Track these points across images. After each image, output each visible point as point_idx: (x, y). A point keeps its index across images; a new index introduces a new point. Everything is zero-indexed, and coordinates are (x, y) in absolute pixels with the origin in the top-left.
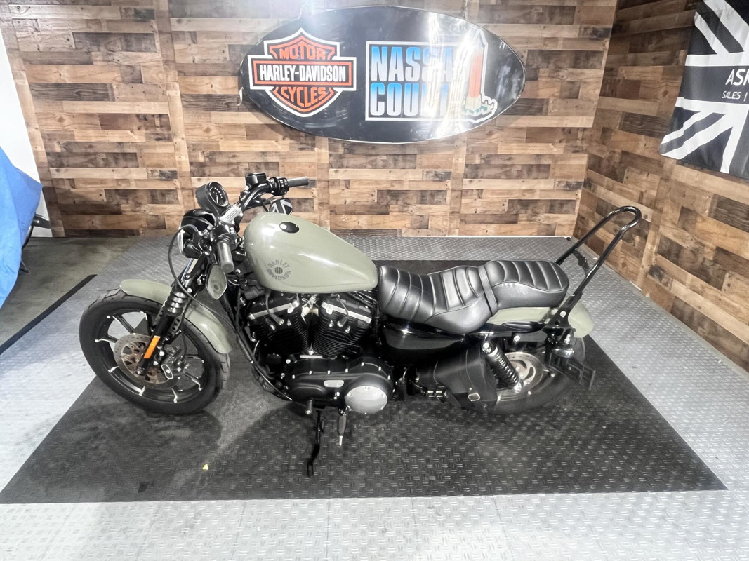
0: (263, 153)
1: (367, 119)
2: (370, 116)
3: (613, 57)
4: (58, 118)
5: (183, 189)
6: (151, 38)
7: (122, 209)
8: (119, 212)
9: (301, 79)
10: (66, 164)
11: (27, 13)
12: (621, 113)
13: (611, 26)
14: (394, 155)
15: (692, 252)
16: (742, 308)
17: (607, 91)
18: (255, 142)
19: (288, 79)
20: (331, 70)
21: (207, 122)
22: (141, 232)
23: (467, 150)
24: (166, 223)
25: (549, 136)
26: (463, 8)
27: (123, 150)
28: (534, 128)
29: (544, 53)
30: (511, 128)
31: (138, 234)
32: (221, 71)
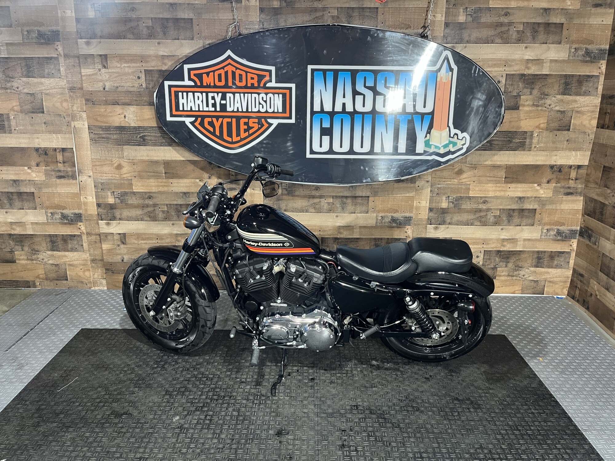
0: (185, 193)
1: (308, 156)
2: (312, 152)
5: (88, 234)
6: (56, 62)
7: (16, 257)
8: (12, 261)
9: (229, 109)
13: (607, 47)
14: (342, 197)
17: (607, 123)
18: (174, 181)
19: (213, 109)
20: (265, 99)
21: (119, 158)
22: (38, 283)
23: (431, 191)
24: (68, 273)
25: (534, 175)
26: (424, 27)
27: (18, 188)
28: (515, 166)
29: (527, 78)
30: (487, 166)
31: (35, 286)
32: (136, 99)
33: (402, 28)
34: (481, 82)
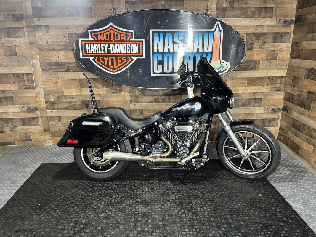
1: (152, 75)
2: (154, 73)
3: (298, 36)
5: (41, 117)
6: (22, 30)
7: (5, 130)
8: (3, 132)
9: (112, 52)
12: (306, 69)
13: (294, 19)
14: (169, 95)
17: (295, 55)
18: (85, 89)
19: (104, 52)
20: (129, 47)
21: (56, 78)
24: (32, 137)
25: (260, 82)
26: (207, 10)
27: (4, 95)
28: (252, 78)
29: (256, 34)
30: (238, 78)
31: (15, 144)
32: (64, 48)
33: (196, 11)
34: (235, 36)
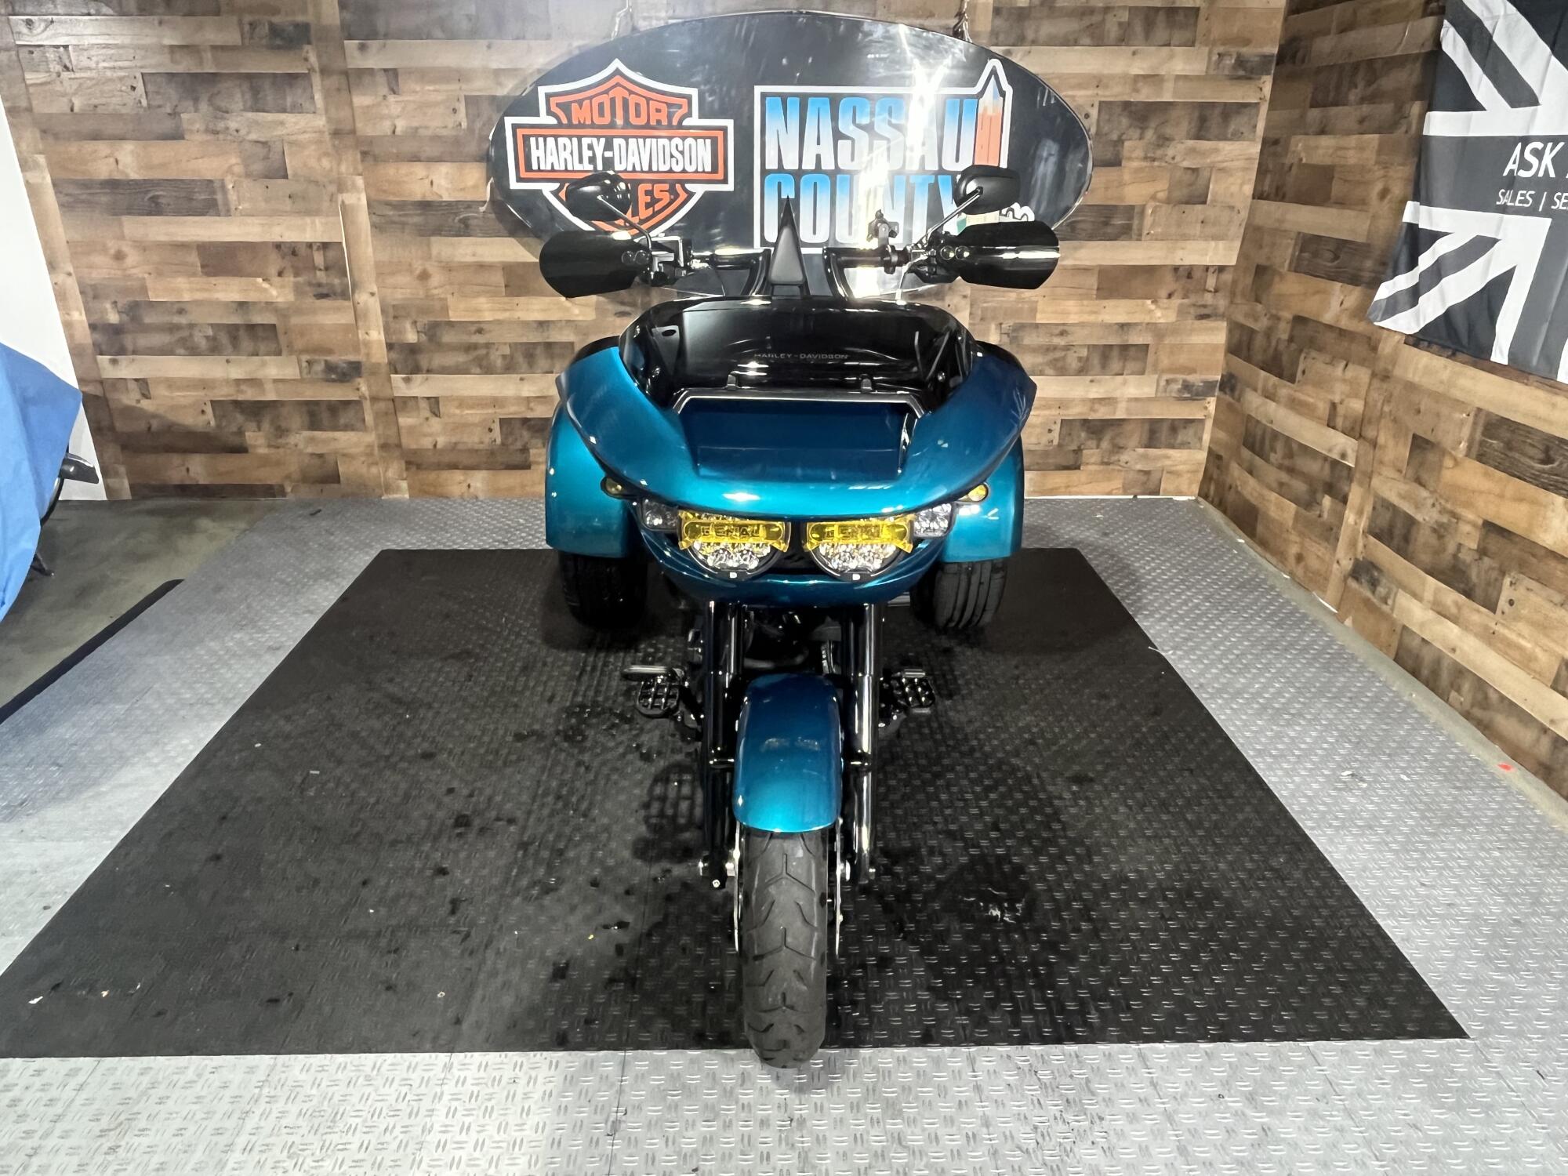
0: (542, 325)
1: (758, 249)
2: (764, 243)
3: (1282, 115)
4: (112, 252)
5: (374, 399)
6: (305, 82)
7: (248, 442)
8: (241, 450)
9: (618, 167)
10: (130, 347)
11: (49, 32)
12: (1293, 235)
13: (1275, 50)
15: (1434, 530)
16: (1538, 652)
17: (1266, 188)
18: (522, 300)
19: (591, 167)
20: (680, 148)
21: (423, 258)
22: (288, 489)
24: (341, 470)
25: (1145, 284)
26: (960, 15)
27: (247, 317)
28: (1114, 267)
30: (1067, 268)
31: (283, 493)
32: (451, 151)
33: (918, 17)
34: (1053, 115)
